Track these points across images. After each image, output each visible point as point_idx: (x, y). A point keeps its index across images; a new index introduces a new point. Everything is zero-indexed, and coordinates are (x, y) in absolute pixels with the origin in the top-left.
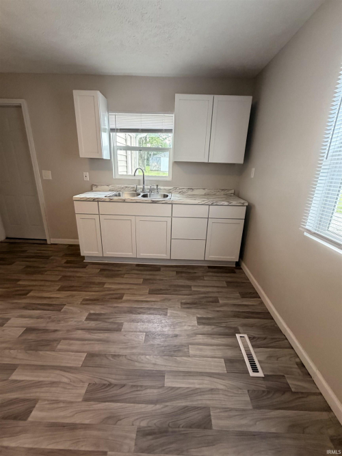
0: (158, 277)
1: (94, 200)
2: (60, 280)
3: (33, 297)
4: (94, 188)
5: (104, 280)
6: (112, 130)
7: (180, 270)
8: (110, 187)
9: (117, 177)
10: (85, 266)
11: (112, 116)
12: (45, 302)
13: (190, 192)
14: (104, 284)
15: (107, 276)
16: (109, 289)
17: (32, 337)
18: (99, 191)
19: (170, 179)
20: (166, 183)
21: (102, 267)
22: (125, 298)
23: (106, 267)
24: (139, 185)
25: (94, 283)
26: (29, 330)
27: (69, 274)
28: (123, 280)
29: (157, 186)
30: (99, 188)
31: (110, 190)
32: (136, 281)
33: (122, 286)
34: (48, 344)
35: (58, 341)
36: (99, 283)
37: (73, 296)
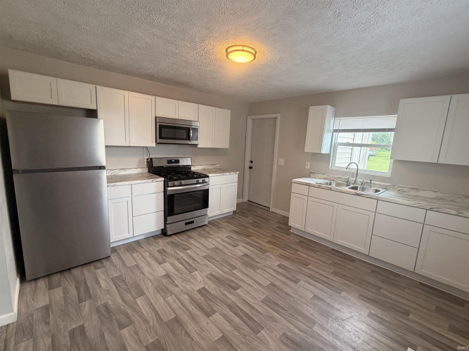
0: (348, 266)
1: (306, 184)
2: (270, 237)
3: (252, 240)
4: (312, 175)
5: (299, 248)
6: (336, 131)
7: (377, 270)
8: (325, 176)
9: (333, 168)
10: (289, 234)
11: (338, 120)
12: (258, 245)
13: (413, 193)
14: (298, 251)
15: (302, 247)
16: (301, 256)
17: (246, 259)
18: (315, 178)
19: (389, 175)
20: (383, 179)
21: (302, 239)
22: (309, 266)
23: (305, 241)
24: (353, 177)
25: (291, 248)
26: (246, 255)
27: (276, 235)
28: (314, 255)
29: (371, 180)
30: (316, 175)
31: (324, 179)
32: (324, 260)
33: (311, 258)
34: (253, 267)
35: (258, 268)
36: (295, 249)
37: (275, 249)
